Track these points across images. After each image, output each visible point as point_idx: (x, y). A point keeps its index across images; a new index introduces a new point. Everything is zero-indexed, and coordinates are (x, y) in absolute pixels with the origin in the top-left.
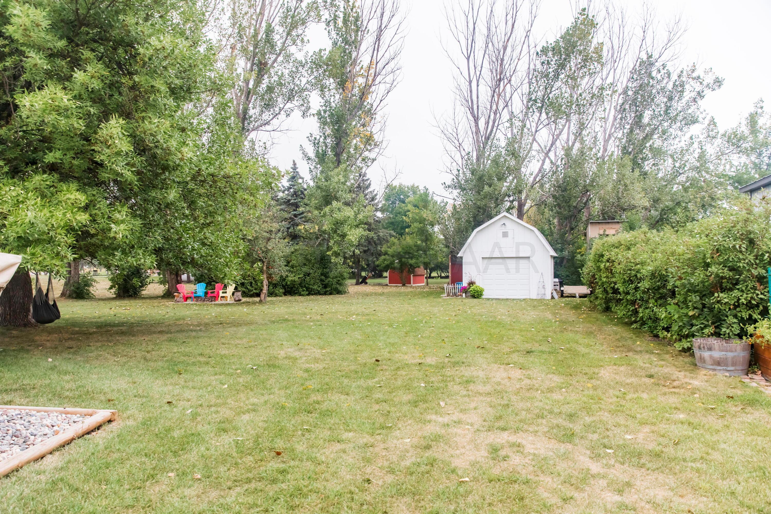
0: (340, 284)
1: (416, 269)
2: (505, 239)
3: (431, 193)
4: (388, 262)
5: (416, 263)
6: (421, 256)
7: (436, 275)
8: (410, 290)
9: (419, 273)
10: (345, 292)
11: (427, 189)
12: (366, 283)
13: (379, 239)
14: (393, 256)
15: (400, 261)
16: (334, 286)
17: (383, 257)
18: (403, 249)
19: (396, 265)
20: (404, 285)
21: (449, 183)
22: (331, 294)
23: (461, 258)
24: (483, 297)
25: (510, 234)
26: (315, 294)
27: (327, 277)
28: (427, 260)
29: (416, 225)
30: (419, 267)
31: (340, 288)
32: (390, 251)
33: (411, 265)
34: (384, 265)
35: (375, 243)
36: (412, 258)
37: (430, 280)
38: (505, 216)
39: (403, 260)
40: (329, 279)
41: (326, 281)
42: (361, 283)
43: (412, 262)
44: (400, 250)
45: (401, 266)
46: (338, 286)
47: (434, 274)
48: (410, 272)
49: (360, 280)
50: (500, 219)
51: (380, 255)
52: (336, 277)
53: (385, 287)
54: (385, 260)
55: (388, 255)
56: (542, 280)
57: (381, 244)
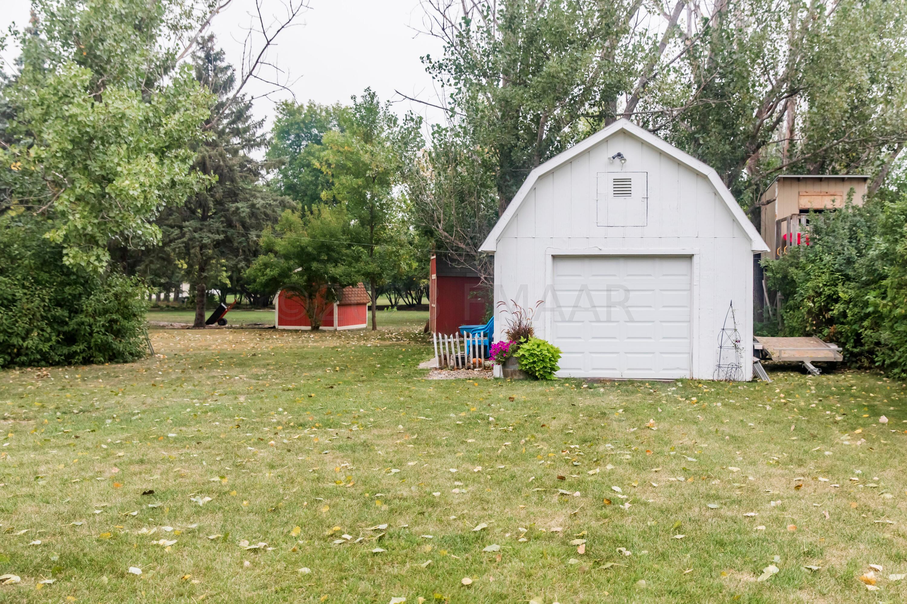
0: (119, 333)
1: (346, 290)
2: (621, 200)
3: (382, 105)
4: (275, 272)
5: (349, 275)
6: (358, 259)
7: (387, 302)
8: (330, 342)
9: (354, 299)
10: (136, 356)
11: (373, 96)
12: (223, 322)
13: (253, 215)
14: (287, 257)
15: (307, 270)
16: (98, 338)
17: (262, 258)
18: (314, 237)
19: (295, 278)
20: (315, 329)
21: (438, 56)
22: (87, 361)
23: (491, 256)
24: (558, 374)
25: (637, 187)
26: (31, 363)
27: (74, 311)
28: (373, 267)
29: (347, 180)
30: (354, 284)
31: (119, 345)
32: (281, 244)
33: (334, 279)
34: (262, 279)
35: (243, 224)
36: (336, 262)
37: (379, 315)
38: (623, 132)
39: (315, 265)
40: (82, 317)
41: (72, 325)
42: (211, 321)
43: (337, 271)
44: (305, 240)
45: (309, 280)
46: (110, 338)
47: (382, 300)
48: (329, 297)
49: (208, 315)
50: (606, 140)
51: (256, 254)
52: (106, 311)
53: (266, 335)
54: (266, 265)
55: (276, 253)
56: (730, 325)
57: (259, 227)
